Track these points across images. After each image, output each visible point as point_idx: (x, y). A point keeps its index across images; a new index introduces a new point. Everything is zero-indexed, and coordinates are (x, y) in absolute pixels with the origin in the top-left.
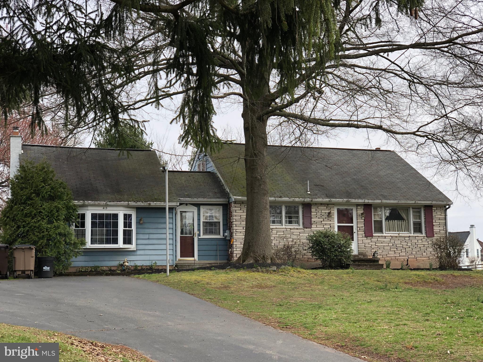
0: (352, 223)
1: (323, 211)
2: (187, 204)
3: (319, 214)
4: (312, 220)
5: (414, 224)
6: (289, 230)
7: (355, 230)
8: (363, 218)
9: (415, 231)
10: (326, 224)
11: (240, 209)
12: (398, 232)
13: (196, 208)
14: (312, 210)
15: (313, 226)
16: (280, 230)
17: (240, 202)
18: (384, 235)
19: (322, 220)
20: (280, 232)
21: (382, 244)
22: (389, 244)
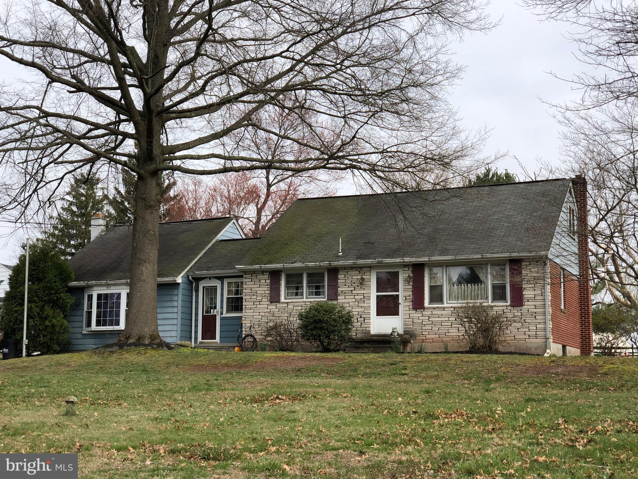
0: (398, 291)
1: (354, 277)
2: (210, 278)
3: (349, 281)
4: (339, 289)
5: (494, 287)
6: (309, 303)
7: (401, 301)
8: (411, 283)
9: (494, 299)
10: (358, 294)
11: (250, 280)
12: (466, 301)
13: (220, 282)
14: (339, 277)
15: (339, 298)
16: (298, 304)
17: (251, 271)
18: (445, 305)
19: (353, 289)
20: (298, 306)
21: (438, 319)
22: (450, 319)
